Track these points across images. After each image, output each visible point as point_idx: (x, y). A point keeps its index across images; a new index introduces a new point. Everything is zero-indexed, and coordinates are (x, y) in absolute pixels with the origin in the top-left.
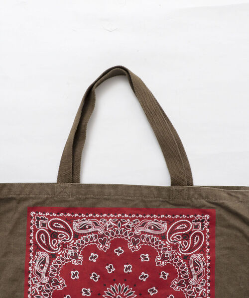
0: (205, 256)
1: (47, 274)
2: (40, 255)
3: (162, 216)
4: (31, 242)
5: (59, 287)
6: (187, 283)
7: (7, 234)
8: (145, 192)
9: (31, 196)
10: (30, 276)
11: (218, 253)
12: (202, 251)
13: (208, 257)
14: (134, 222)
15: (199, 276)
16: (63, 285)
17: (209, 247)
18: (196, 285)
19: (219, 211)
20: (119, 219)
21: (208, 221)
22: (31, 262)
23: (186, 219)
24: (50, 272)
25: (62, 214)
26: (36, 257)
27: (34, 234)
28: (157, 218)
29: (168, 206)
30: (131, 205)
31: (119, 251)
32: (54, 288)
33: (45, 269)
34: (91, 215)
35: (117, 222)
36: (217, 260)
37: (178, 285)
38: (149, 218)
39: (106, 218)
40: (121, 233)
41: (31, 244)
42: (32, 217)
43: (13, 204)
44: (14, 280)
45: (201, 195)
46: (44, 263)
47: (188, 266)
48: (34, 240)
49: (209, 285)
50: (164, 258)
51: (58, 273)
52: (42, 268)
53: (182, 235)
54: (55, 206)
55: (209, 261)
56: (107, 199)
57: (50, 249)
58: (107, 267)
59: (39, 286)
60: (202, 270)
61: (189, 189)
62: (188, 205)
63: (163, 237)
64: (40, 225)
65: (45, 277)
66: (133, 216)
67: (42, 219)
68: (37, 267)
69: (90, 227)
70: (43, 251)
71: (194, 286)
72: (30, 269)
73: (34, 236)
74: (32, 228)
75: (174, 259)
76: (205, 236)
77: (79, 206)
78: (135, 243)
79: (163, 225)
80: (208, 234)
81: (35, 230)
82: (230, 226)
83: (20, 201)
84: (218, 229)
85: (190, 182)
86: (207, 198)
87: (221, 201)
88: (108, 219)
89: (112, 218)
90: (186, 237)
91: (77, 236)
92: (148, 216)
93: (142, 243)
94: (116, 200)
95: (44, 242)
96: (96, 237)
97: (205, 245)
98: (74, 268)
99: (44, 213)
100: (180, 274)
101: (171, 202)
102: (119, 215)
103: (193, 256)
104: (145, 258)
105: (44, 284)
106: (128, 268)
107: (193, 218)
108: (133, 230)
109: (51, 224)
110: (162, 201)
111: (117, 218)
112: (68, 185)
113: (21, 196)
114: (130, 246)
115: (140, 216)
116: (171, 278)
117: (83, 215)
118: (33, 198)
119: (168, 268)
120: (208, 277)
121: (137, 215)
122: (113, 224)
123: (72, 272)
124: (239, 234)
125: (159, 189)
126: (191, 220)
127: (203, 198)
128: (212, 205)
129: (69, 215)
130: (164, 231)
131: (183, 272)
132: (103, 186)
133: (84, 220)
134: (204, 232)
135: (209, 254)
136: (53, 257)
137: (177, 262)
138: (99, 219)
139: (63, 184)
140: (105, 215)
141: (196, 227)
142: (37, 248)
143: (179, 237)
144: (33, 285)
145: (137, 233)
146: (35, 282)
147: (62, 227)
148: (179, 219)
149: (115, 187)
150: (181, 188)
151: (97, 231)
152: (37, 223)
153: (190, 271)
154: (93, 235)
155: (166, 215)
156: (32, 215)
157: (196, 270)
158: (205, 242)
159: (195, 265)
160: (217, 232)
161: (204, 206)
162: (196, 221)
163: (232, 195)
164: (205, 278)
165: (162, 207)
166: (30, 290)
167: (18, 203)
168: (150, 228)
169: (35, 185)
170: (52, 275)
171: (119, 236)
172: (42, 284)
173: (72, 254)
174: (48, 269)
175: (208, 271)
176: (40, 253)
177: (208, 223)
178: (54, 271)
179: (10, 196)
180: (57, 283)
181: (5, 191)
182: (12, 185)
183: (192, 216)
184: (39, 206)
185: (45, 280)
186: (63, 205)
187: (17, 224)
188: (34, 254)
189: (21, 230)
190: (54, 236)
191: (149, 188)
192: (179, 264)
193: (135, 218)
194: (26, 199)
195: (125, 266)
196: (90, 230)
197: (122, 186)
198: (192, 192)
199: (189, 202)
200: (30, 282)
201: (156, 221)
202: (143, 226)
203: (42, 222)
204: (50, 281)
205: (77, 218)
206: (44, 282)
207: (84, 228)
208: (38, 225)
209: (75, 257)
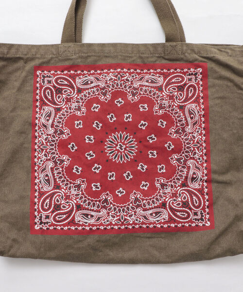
0: (199, 105)
1: (52, 126)
2: (46, 110)
3: (159, 70)
4: (38, 97)
5: (64, 136)
6: (184, 131)
7: (14, 91)
8: (142, 49)
9: (37, 56)
10: (37, 128)
11: (211, 103)
12: (197, 101)
13: (202, 106)
14: (133, 76)
15: (194, 124)
16: (68, 134)
17: (202, 98)
18: (192, 133)
19: (210, 65)
20: (119, 73)
21: (201, 73)
22: (37, 116)
23: (180, 72)
24: (56, 123)
25: (65, 72)
26: (42, 111)
27: (41, 90)
28: (153, 73)
29: (164, 62)
30: (129, 61)
31: (119, 102)
32: (59, 137)
33: (51, 121)
34: (92, 72)
35: (117, 75)
36: (210, 109)
37: (175, 132)
38: (147, 73)
39: (106, 73)
40: (121, 86)
41: (37, 100)
42: (38, 76)
43: (20, 64)
44: (21, 133)
45: (193, 50)
46: (49, 116)
47: (184, 114)
48: (41, 97)
49: (204, 132)
50: (161, 107)
51: (63, 124)
52: (48, 120)
53: (178, 87)
54: (60, 64)
55: (203, 110)
56: (106, 57)
57: (55, 104)
58: (108, 117)
59: (45, 137)
60: (197, 118)
61: (182, 45)
62: (182, 59)
63: (160, 89)
64: (46, 82)
65: (50, 129)
66: (132, 70)
67: (47, 76)
68: (43, 120)
69: (92, 82)
70: (49, 105)
71: (190, 133)
72: (37, 121)
73: (40, 93)
74: (38, 85)
75: (170, 109)
76: (199, 88)
77: (81, 64)
78: (134, 95)
79: (159, 79)
80: (202, 86)
81: (41, 87)
82: (221, 78)
83: (27, 61)
84: (211, 81)
85: (183, 39)
86: (198, 53)
87: (212, 55)
88: (108, 74)
89: (112, 73)
90: (181, 88)
91: (80, 91)
92: (145, 71)
93: (140, 94)
94: (116, 57)
95: (50, 98)
96: (98, 90)
97: (199, 96)
98: (78, 118)
99: (49, 71)
100: (177, 123)
101: (166, 57)
102: (119, 70)
103: (189, 106)
104: (144, 108)
105: (50, 135)
106: (128, 117)
107: (187, 72)
108: (132, 83)
109: (56, 81)
110: (158, 57)
111: (117, 72)
112: (71, 44)
113: (27, 56)
114: (130, 97)
115: (138, 71)
116: (168, 127)
117: (85, 72)
118: (39, 58)
119: (165, 117)
120: (203, 125)
121: (136, 70)
122: (113, 77)
123: (76, 122)
124: (229, 84)
125: (155, 46)
126: (185, 73)
127: (195, 53)
128: (203, 60)
129: (72, 72)
130: (161, 83)
131: (180, 121)
132: (103, 45)
133: (86, 77)
134: (198, 84)
135: (203, 104)
136: (58, 110)
137: (174, 112)
138: (100, 74)
139: (67, 45)
140: (105, 71)
141: (190, 80)
142: (43, 104)
143: (174, 89)
144: (40, 137)
145: (135, 86)
146: (42, 134)
147: (66, 83)
148: (173, 73)
149: (114, 45)
150: (175, 44)
151: (99, 85)
152: (43, 80)
153: (186, 119)
154: (95, 89)
155: (162, 70)
156: (38, 74)
157: (192, 118)
158: (199, 93)
159: (190, 113)
160: (209, 84)
161: (196, 60)
162: (190, 75)
163: (221, 51)
164: (200, 126)
165: (158, 62)
166: (37, 141)
167: (25, 63)
168: (147, 81)
169: (40, 46)
170: (57, 126)
171: (119, 88)
172: (48, 135)
173: (76, 107)
174: (54, 121)
175: (203, 119)
176: (46, 108)
177: (201, 76)
178: (59, 122)
179: (18, 56)
180: (62, 133)
181: (13, 50)
182: (19, 46)
183: (185, 70)
184: (45, 65)
185: (51, 131)
186: (67, 63)
187: (24, 82)
188: (40, 109)
189: (29, 87)
190: (59, 91)
191: (145, 45)
192: (176, 113)
193: (133, 73)
194: (32, 59)
195: (125, 115)
196: (92, 85)
197: (120, 44)
198: (185, 48)
199: (182, 56)
200: (37, 134)
201: (153, 75)
202: (141, 79)
203: (47, 79)
204: (55, 132)
205: (80, 74)
206: (50, 133)
207: (87, 84)
208: (44, 82)
209: (79, 109)
